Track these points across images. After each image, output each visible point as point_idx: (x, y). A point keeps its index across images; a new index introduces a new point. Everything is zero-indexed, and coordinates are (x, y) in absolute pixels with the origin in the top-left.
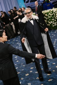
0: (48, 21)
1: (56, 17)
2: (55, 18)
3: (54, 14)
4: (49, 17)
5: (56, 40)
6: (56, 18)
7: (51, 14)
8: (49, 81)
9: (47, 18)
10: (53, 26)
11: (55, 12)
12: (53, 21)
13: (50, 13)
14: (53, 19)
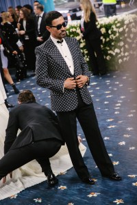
0: (108, 48)
1: (130, 38)
2: (128, 40)
3: (127, 30)
4: (112, 35)
5: (122, 97)
6: (130, 41)
7: (117, 27)
8: (90, 196)
9: (104, 40)
10: (120, 61)
11: (130, 23)
12: (120, 48)
13: (116, 24)
14: (122, 44)
